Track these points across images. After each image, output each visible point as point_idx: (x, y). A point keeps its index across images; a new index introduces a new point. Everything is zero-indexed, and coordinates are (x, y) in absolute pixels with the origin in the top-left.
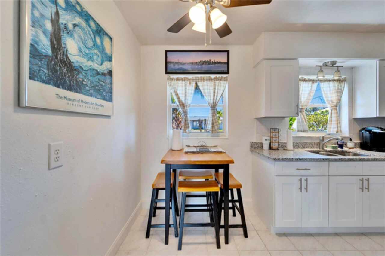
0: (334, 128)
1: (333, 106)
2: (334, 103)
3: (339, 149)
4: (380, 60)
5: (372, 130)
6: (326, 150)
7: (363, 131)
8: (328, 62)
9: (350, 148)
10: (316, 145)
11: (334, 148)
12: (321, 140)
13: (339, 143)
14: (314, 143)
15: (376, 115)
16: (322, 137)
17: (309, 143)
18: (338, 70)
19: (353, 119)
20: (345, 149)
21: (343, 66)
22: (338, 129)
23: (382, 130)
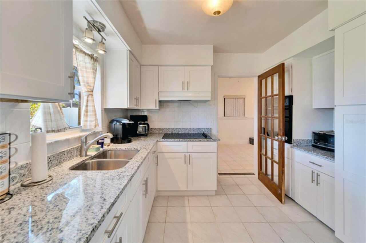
0: (91, 121)
1: (89, 90)
2: (91, 86)
3: (101, 149)
4: (129, 50)
5: (122, 120)
6: (92, 156)
7: (115, 123)
8: (97, 22)
9: (108, 145)
10: (75, 152)
11: (98, 149)
12: (84, 142)
13: (100, 141)
14: (74, 148)
15: (127, 106)
16: (84, 137)
17: (67, 150)
18: (102, 41)
19: (104, 110)
20: (105, 147)
21: (105, 40)
22: (96, 123)
23: (130, 121)
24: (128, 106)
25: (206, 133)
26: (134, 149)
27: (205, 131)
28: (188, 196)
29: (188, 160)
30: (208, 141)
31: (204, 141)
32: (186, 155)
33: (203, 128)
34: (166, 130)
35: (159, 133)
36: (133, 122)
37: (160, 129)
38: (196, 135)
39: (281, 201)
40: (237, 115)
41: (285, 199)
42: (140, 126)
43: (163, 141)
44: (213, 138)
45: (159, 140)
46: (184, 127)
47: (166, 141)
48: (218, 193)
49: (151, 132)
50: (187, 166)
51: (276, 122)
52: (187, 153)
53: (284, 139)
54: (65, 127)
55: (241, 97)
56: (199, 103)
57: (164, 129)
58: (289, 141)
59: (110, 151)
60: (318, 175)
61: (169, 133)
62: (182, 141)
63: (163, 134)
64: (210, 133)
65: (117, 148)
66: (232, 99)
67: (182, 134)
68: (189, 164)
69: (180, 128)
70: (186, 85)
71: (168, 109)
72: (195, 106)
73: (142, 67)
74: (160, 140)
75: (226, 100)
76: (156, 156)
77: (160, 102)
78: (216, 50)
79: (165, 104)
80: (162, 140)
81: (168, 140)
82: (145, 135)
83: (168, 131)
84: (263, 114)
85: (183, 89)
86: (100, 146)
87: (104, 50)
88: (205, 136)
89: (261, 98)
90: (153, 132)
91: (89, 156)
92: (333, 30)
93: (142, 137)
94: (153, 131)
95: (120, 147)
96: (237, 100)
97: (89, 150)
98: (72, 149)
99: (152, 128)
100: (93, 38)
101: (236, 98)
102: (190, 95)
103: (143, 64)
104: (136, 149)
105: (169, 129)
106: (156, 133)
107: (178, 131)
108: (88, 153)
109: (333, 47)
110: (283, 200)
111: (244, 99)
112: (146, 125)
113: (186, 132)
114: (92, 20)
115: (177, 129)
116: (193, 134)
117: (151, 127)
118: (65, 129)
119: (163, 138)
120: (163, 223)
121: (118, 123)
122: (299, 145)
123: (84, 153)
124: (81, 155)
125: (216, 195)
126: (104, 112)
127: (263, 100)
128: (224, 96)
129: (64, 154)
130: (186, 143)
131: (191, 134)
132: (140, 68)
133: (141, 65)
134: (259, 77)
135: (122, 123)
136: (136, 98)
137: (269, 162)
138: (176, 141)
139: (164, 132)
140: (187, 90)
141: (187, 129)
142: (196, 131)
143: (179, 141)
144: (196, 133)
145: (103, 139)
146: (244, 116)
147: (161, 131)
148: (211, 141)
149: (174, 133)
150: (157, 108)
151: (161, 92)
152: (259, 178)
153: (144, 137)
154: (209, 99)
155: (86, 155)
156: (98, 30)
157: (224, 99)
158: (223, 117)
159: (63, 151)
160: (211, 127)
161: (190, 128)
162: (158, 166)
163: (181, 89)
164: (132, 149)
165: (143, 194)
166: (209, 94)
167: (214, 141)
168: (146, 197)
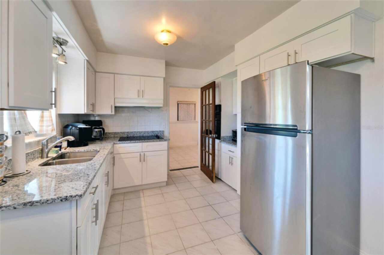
0: (48, 126)
3: (60, 152)
4: (87, 60)
5: (78, 125)
6: (53, 158)
7: (70, 128)
8: (60, 38)
9: (65, 148)
10: (37, 154)
11: (57, 152)
12: (45, 145)
13: (59, 145)
14: (36, 150)
15: (84, 111)
16: (46, 140)
17: (31, 152)
18: (62, 53)
19: (58, 115)
20: (63, 151)
21: (65, 52)
22: (52, 127)
23: (86, 126)
24: (86, 112)
25: (159, 135)
26: (93, 150)
27: (158, 134)
28: (143, 190)
29: (142, 158)
30: (160, 141)
31: (157, 141)
32: (141, 154)
33: (156, 131)
34: (121, 134)
35: (114, 137)
36: (90, 127)
37: (115, 133)
38: (150, 137)
39: (213, 181)
40: (189, 119)
41: (215, 180)
42: (95, 131)
43: (120, 143)
44: (165, 138)
45: (115, 142)
46: (138, 131)
47: (122, 143)
48: (168, 184)
49: (106, 136)
50: (142, 163)
51: (211, 124)
52: (142, 152)
53: (215, 136)
54: (30, 131)
55: (192, 103)
56: (153, 109)
57: (119, 133)
58: (219, 137)
59: (68, 154)
60: (232, 158)
61: (124, 136)
62: (137, 142)
63: (119, 138)
64: (162, 135)
65: (75, 151)
66: (185, 105)
67: (137, 137)
68: (144, 161)
69: (135, 132)
70: (141, 93)
71: (123, 115)
72: (149, 112)
73: (96, 73)
74: (117, 143)
75: (179, 105)
76: (113, 157)
77: (115, 107)
78: (168, 64)
79: (120, 109)
80: (118, 142)
81: (124, 142)
82: (100, 139)
83: (123, 134)
84: (204, 118)
85: (138, 97)
86: (59, 148)
87: (65, 61)
88: (157, 137)
89: (203, 105)
90: (108, 137)
91: (50, 157)
92: (236, 66)
93: (97, 141)
94: (108, 135)
95: (79, 150)
96: (189, 106)
97: (49, 153)
98: (34, 151)
99: (106, 133)
100: (58, 53)
101: (188, 104)
102: (145, 102)
103: (97, 71)
104: (96, 150)
105: (124, 133)
106: (111, 137)
107: (133, 135)
108: (49, 155)
109: (236, 76)
110: (214, 180)
111: (195, 104)
112: (101, 130)
113: (141, 135)
114: (56, 36)
115: (132, 132)
116: (148, 136)
117: (106, 131)
118: (30, 133)
119: (119, 141)
120: (121, 211)
121: (73, 128)
122: (225, 140)
123: (45, 155)
124: (42, 157)
125: (167, 185)
126: (58, 117)
127: (204, 107)
128: (178, 102)
129: (29, 156)
130: (141, 144)
131: (146, 136)
132: (95, 74)
133: (96, 72)
134: (202, 88)
135: (78, 127)
136: (91, 103)
137: (207, 154)
138: (132, 143)
139: (119, 136)
140: (142, 97)
141: (142, 132)
142: (150, 133)
143: (135, 142)
144: (150, 136)
145: (61, 143)
146: (195, 120)
147: (116, 134)
148: (162, 141)
149: (129, 136)
150: (113, 113)
151: (117, 98)
152: (201, 170)
153: (99, 141)
154: (162, 106)
155: (47, 157)
156: (59, 44)
157: (178, 104)
158: (177, 121)
159: (28, 153)
160: (163, 130)
161: (145, 131)
162: (115, 166)
163: (137, 96)
164: (91, 151)
165: (105, 184)
166: (162, 102)
167: (165, 140)
168: (108, 186)
